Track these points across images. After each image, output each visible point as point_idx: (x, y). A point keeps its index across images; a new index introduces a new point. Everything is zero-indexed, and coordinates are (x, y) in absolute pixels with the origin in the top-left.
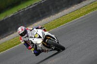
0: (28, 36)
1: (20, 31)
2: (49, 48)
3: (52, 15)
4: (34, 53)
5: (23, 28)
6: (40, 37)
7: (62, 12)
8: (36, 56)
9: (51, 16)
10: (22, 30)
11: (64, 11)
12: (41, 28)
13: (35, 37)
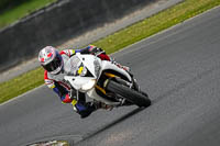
0: (62, 71)
1: (46, 57)
2: (113, 100)
3: (108, 22)
4: (78, 111)
5: (53, 50)
6: (89, 74)
7: (132, 15)
8: (83, 117)
9: (106, 25)
10: (50, 55)
11: (136, 13)
12: (94, 52)
13: (77, 75)
